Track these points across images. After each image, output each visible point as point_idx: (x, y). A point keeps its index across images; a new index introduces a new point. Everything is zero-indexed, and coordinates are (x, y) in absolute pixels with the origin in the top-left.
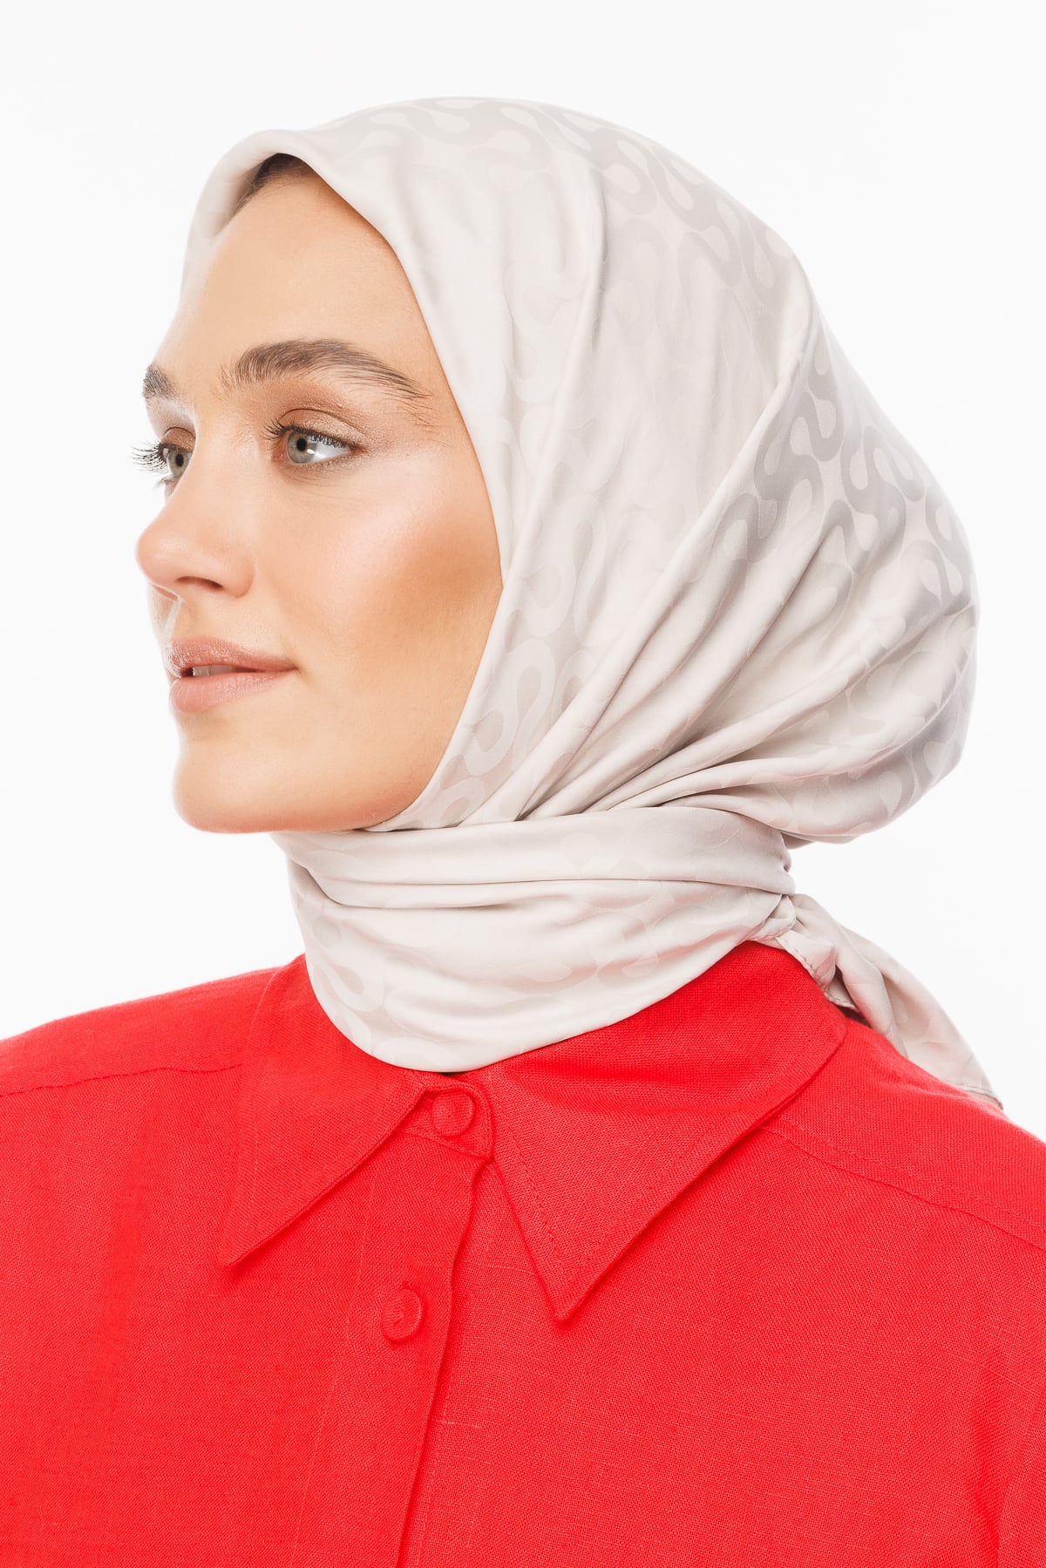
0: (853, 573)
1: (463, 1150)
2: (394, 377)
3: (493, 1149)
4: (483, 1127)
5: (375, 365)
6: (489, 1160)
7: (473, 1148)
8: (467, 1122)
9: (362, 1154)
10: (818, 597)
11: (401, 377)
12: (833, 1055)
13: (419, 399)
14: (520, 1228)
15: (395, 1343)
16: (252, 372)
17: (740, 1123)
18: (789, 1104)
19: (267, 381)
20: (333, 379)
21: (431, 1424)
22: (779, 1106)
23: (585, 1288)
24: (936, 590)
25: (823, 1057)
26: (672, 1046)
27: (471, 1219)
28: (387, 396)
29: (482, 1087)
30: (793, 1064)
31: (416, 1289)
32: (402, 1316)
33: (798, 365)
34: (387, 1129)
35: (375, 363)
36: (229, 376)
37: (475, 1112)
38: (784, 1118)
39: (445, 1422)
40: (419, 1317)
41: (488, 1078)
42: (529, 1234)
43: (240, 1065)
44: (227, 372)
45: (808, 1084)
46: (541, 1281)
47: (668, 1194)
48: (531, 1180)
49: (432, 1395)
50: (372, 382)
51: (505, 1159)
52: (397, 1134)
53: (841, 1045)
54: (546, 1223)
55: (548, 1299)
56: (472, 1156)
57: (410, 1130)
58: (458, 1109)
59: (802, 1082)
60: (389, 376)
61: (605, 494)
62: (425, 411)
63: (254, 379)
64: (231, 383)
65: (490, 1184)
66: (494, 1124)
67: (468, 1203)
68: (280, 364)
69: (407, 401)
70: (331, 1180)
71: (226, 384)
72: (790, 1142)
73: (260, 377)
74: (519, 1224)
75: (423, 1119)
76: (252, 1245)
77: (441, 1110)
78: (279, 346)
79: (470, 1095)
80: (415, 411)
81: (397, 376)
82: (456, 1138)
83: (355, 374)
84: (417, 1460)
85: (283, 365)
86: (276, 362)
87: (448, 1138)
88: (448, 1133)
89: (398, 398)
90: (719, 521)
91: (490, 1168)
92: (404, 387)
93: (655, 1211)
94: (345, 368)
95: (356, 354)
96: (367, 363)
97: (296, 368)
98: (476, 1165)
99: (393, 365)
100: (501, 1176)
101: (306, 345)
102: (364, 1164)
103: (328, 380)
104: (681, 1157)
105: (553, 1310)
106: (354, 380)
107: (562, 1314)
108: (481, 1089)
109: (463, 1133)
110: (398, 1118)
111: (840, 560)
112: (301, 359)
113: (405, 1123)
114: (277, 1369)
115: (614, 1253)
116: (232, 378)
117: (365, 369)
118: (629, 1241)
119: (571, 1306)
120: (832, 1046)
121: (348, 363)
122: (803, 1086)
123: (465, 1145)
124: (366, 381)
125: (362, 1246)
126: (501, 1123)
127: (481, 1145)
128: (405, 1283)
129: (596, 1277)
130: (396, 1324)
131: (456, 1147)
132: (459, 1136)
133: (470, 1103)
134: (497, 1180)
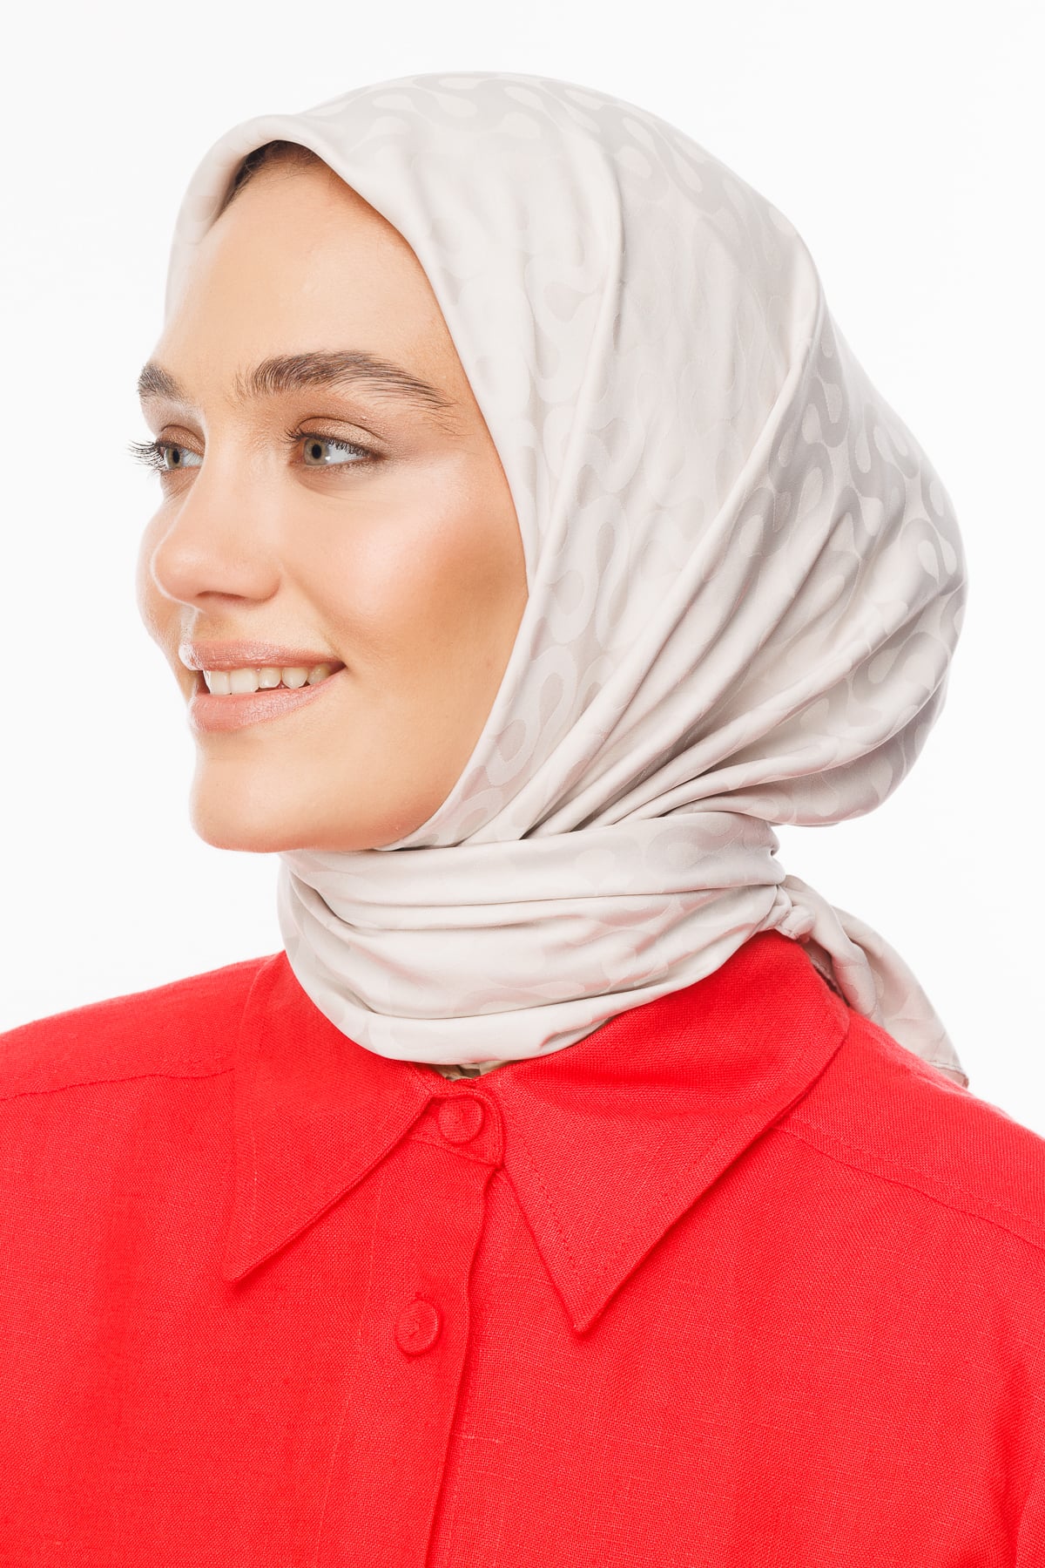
0: (861, 559)
1: (471, 1157)
2: (418, 387)
3: (503, 1156)
4: (493, 1134)
5: (399, 376)
6: (500, 1168)
7: (483, 1156)
8: (476, 1130)
9: (367, 1164)
10: (828, 585)
11: (425, 387)
12: (839, 1049)
13: (444, 408)
14: (533, 1237)
15: (410, 1356)
16: (270, 383)
17: (754, 1125)
18: (799, 1102)
19: (286, 393)
20: (357, 393)
21: (452, 1440)
22: (789, 1105)
23: (604, 1298)
24: (934, 571)
25: (830, 1052)
26: (683, 1047)
27: (484, 1228)
28: (413, 407)
29: (491, 1093)
30: (800, 1060)
31: (430, 1300)
32: (417, 1328)
33: (808, 352)
34: (393, 1138)
35: (399, 374)
36: (244, 385)
37: (484, 1119)
38: (795, 1116)
39: (464, 1436)
40: (436, 1329)
41: (498, 1084)
42: (542, 1243)
43: (231, 1070)
44: (242, 381)
45: (816, 1081)
46: (557, 1291)
47: (684, 1202)
48: (544, 1188)
49: (452, 1409)
50: (397, 394)
51: (513, 1166)
52: (403, 1142)
53: (846, 1037)
55: (566, 1310)
56: (483, 1163)
57: (417, 1137)
58: (466, 1116)
59: (811, 1079)
60: (413, 387)
61: (626, 494)
62: (450, 420)
63: (272, 391)
64: (246, 393)
65: (501, 1189)
66: (504, 1131)
67: (479, 1210)
68: (300, 377)
69: (432, 411)
70: (337, 1191)
71: (241, 393)
72: (803, 1142)
73: (278, 388)
74: (532, 1233)
75: (430, 1127)
76: (258, 1258)
77: (447, 1116)
78: (298, 359)
79: (480, 1102)
80: (441, 421)
81: (422, 386)
82: (465, 1145)
83: (379, 387)
84: (439, 1476)
85: (303, 378)
86: (295, 375)
87: (455, 1145)
88: (456, 1140)
89: (424, 409)
90: (736, 519)
91: (501, 1176)
92: (429, 397)
93: (671, 1218)
94: (369, 381)
95: (379, 365)
96: (391, 375)
97: (317, 382)
98: (488, 1172)
99: (417, 375)
100: (512, 1184)
101: (326, 357)
102: (371, 1173)
103: (353, 393)
104: (695, 1162)
105: (571, 1322)
106: (379, 393)
107: (580, 1326)
108: (491, 1095)
109: (472, 1140)
110: (404, 1127)
111: (849, 547)
112: (323, 372)
113: (411, 1130)
114: (286, 1382)
115: (631, 1262)
116: (247, 388)
117: (389, 381)
118: (646, 1249)
119: (588, 1318)
120: (838, 1039)
121: (371, 375)
122: (812, 1083)
123: (474, 1152)
124: (391, 394)
125: (371, 1256)
126: (511, 1130)
127: (491, 1152)
128: (418, 1294)
129: (614, 1287)
130: (411, 1336)
131: (464, 1154)
132: (467, 1143)
133: (479, 1109)
134: (508, 1187)
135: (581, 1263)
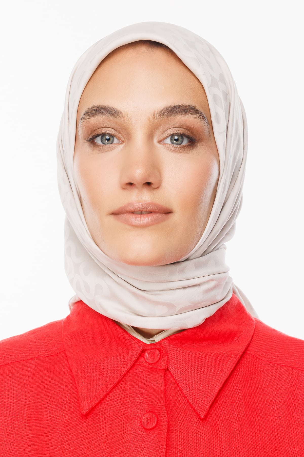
1: (156, 367)
3: (168, 366)
4: (164, 360)
6: (167, 370)
7: (161, 367)
8: (158, 359)
9: (123, 372)
15: (147, 430)
23: (208, 407)
29: (163, 347)
31: (152, 412)
34: (131, 363)
40: (156, 421)
41: (164, 343)
49: (165, 445)
51: (172, 369)
52: (134, 365)
54: (190, 388)
55: (196, 412)
56: (161, 369)
58: (153, 355)
66: (168, 358)
70: (115, 382)
72: (254, 356)
75: (142, 360)
77: (147, 355)
79: (159, 350)
88: (151, 363)
91: (168, 373)
102: (125, 375)
105: (199, 415)
107: (203, 416)
109: (157, 362)
110: (135, 359)
113: (137, 361)
119: (205, 413)
123: (158, 366)
125: (129, 401)
126: (170, 358)
127: (164, 366)
128: (146, 411)
129: (210, 403)
130: (148, 424)
131: (155, 367)
132: (155, 363)
133: (158, 352)
134: (170, 376)
135: (198, 397)
